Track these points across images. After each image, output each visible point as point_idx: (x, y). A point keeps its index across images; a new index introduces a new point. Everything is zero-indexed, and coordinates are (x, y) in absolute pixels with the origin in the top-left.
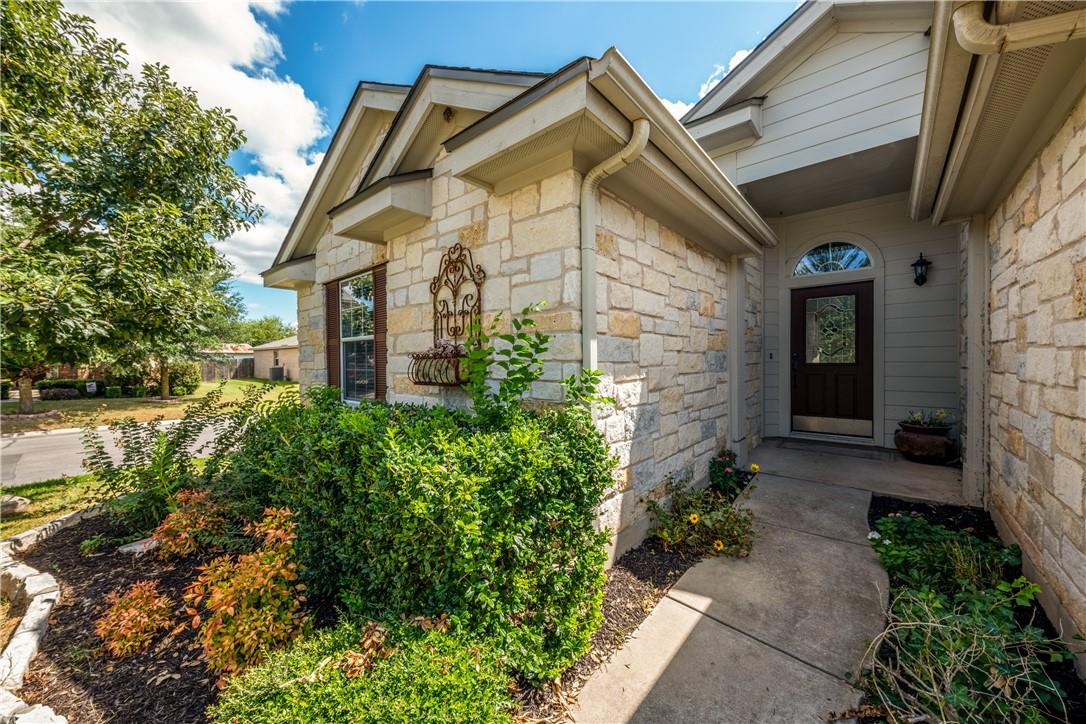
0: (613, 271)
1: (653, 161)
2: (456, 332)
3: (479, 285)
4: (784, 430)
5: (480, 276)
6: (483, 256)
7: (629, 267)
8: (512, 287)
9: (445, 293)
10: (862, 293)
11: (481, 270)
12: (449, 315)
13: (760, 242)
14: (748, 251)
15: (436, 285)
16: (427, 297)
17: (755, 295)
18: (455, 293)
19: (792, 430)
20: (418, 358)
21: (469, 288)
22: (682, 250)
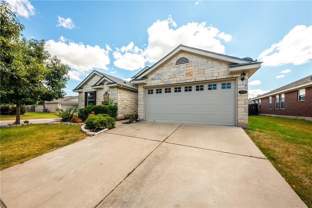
0: (121, 95)
2: (106, 100)
3: (109, 96)
5: (109, 95)
6: (109, 93)
7: (122, 94)
8: (112, 96)
9: (105, 96)
12: (105, 98)
15: (104, 95)
16: (103, 96)
18: (106, 96)
20: (102, 102)
21: (108, 96)
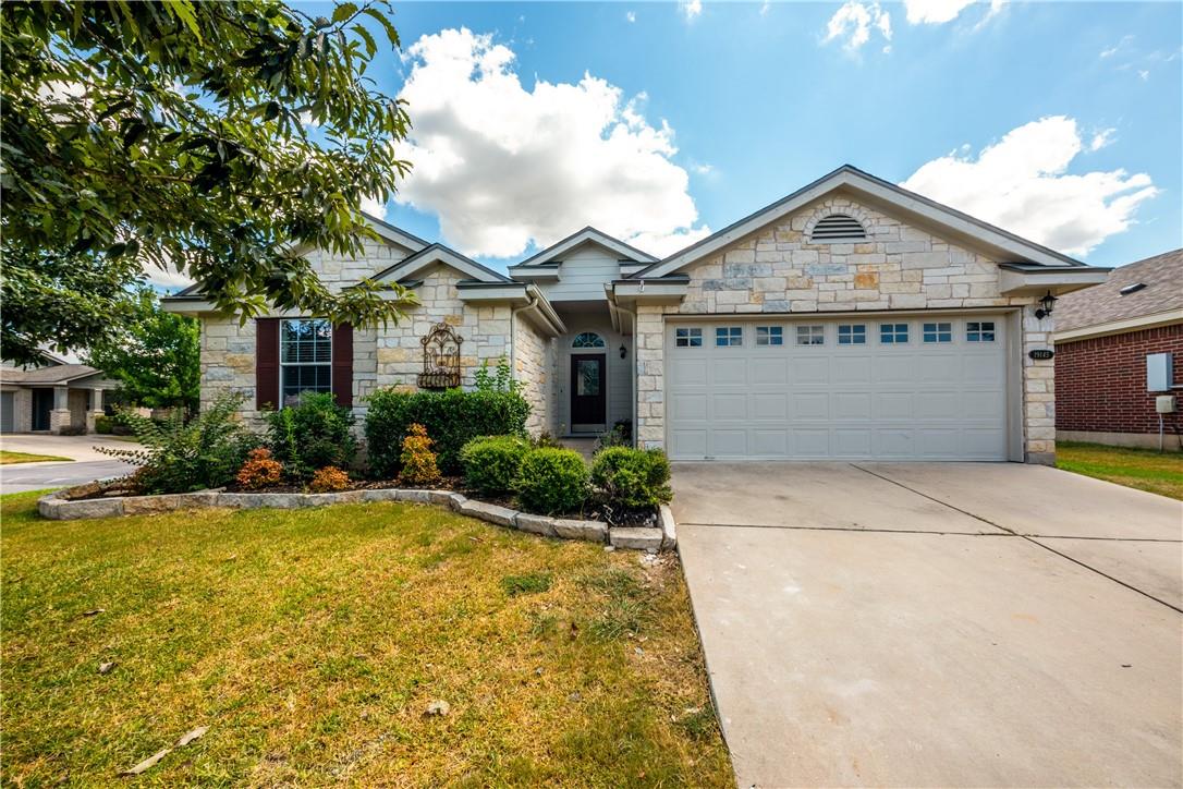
1: (537, 310)
2: (442, 365)
3: (459, 344)
4: (568, 433)
5: (459, 340)
6: (459, 330)
7: (519, 342)
8: (478, 347)
9: (433, 344)
10: (601, 358)
11: (459, 337)
12: (436, 355)
13: (560, 331)
14: (555, 336)
15: (426, 340)
16: (419, 345)
17: (556, 358)
18: (441, 346)
19: (572, 432)
20: (421, 375)
21: (451, 344)
22: (532, 334)
